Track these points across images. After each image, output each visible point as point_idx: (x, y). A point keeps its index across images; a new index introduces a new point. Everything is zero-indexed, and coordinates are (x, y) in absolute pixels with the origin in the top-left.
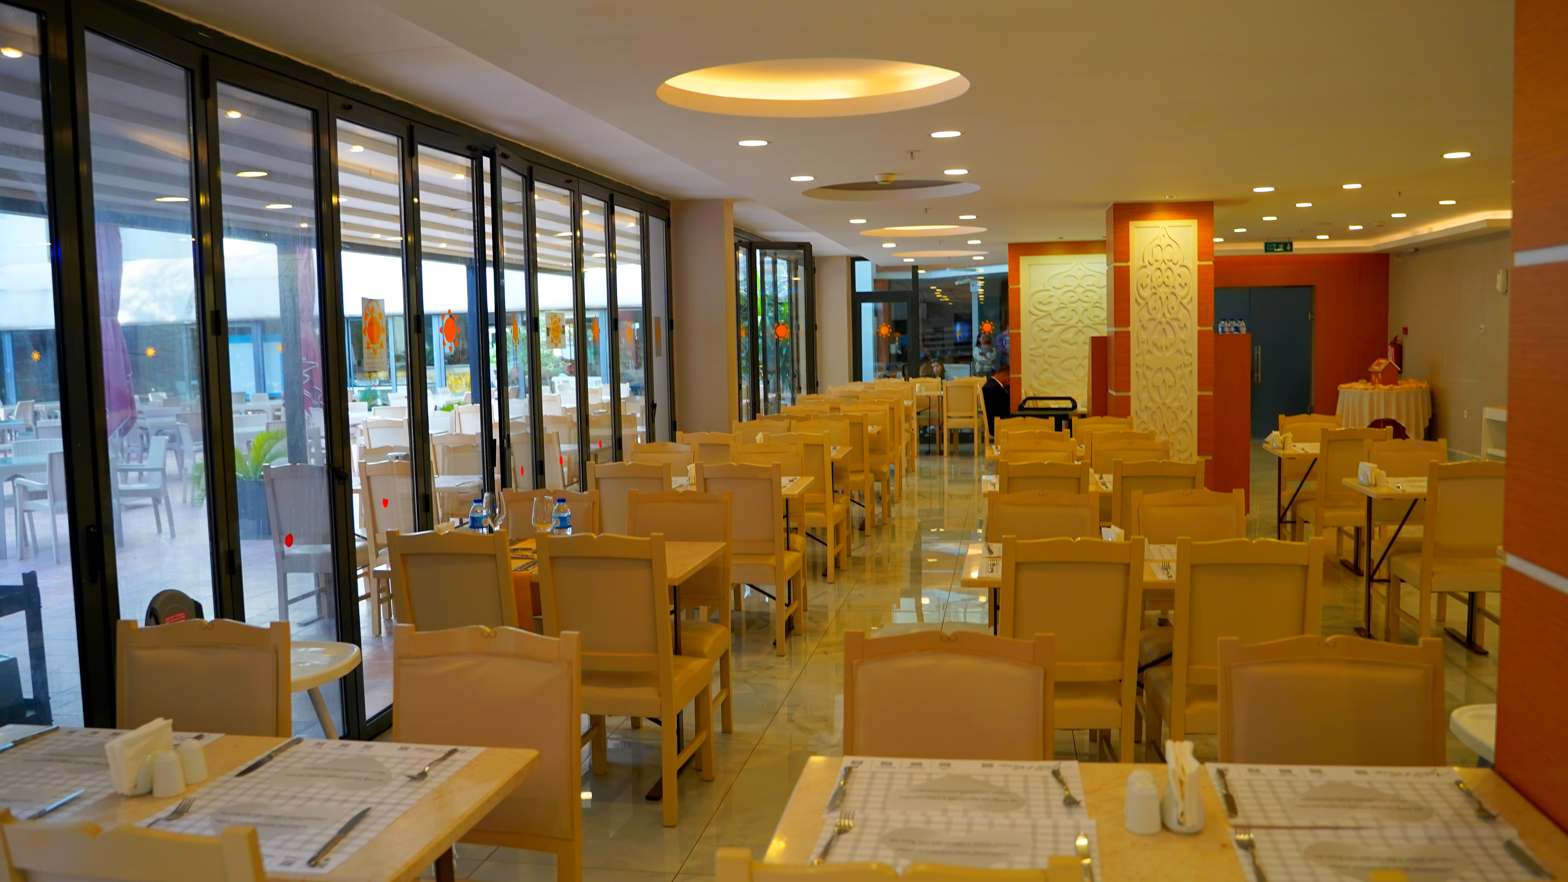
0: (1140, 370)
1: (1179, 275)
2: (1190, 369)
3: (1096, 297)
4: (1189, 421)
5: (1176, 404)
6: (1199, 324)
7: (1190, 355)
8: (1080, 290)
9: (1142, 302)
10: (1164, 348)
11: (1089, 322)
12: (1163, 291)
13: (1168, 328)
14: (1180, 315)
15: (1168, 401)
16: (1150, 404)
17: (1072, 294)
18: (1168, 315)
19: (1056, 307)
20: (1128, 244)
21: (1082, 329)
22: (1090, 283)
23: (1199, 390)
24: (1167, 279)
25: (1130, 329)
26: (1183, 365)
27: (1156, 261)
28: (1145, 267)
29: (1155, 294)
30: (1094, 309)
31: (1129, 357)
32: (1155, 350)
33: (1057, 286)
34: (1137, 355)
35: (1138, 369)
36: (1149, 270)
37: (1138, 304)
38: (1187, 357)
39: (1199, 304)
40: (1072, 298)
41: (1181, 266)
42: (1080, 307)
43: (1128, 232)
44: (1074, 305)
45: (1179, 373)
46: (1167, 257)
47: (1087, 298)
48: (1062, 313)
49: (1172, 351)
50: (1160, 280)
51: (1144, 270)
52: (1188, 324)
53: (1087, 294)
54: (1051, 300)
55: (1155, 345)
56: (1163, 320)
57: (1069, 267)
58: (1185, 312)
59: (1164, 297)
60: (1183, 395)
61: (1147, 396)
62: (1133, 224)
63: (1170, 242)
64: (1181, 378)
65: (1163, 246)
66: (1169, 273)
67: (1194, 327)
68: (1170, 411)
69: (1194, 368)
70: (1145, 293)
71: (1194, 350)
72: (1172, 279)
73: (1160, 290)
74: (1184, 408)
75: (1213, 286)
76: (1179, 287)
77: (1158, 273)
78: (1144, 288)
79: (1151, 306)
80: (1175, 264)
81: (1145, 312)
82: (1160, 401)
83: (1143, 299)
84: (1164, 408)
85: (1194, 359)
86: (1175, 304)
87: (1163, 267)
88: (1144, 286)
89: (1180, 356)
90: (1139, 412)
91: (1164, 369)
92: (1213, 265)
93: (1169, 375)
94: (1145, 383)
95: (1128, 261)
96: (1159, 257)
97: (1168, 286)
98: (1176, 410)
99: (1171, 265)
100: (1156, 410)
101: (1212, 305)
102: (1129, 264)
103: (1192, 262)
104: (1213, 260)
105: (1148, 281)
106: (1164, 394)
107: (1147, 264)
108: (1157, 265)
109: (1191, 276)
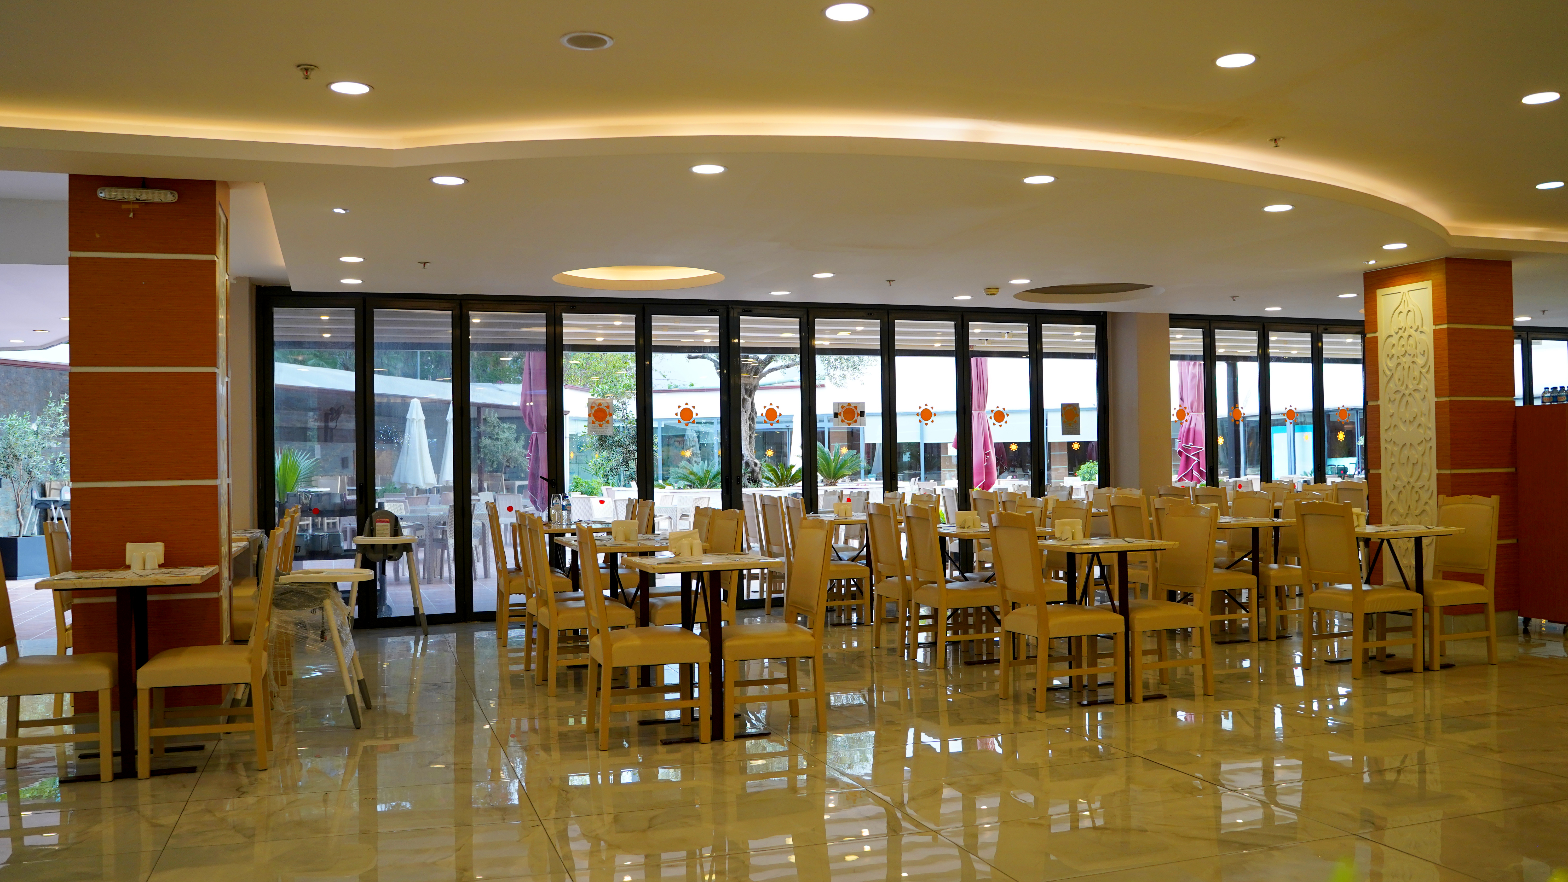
0: (1389, 447)
1: (1420, 343)
2: (1430, 445)
4: (1430, 502)
5: (1419, 484)
6: (1437, 395)
7: (1430, 429)
9: (1389, 373)
10: (1408, 421)
12: (1406, 360)
13: (1410, 399)
14: (1421, 386)
15: (1412, 480)
16: (1398, 483)
18: (1411, 387)
20: (1376, 313)
23: (1438, 468)
24: (1409, 348)
25: (1379, 403)
26: (1424, 440)
27: (1400, 329)
28: (1391, 336)
29: (1399, 364)
31: (1379, 432)
32: (1401, 425)
34: (1386, 430)
35: (1387, 446)
36: (1393, 340)
37: (1386, 376)
38: (1428, 432)
39: (1436, 372)
41: (1421, 332)
43: (1376, 301)
45: (1421, 449)
46: (1409, 324)
49: (1416, 424)
50: (1403, 349)
51: (1390, 339)
52: (1427, 395)
55: (1401, 419)
56: (1407, 392)
58: (1426, 382)
59: (1406, 366)
60: (1426, 474)
61: (1396, 474)
62: (1380, 292)
63: (1411, 307)
64: (1423, 455)
65: (1405, 312)
66: (1411, 341)
67: (1432, 399)
68: (1414, 491)
69: (1433, 443)
70: (1391, 364)
71: (1432, 424)
72: (1414, 347)
73: (1404, 359)
74: (1426, 488)
75: (1447, 351)
76: (1420, 356)
77: (1403, 342)
78: (1391, 359)
79: (1396, 377)
80: (1416, 331)
81: (1391, 385)
82: (1406, 480)
83: (1390, 370)
84: (1409, 488)
85: (1432, 434)
86: (1417, 373)
87: (1406, 335)
88: (1390, 356)
89: (1421, 431)
90: (1389, 492)
91: (1408, 445)
92: (1448, 328)
93: (1414, 452)
94: (1393, 460)
95: (1376, 331)
96: (1402, 325)
97: (1410, 355)
98: (1419, 490)
99: (1412, 331)
100: (1402, 489)
101: (1447, 374)
102: (1377, 334)
103: (1429, 327)
104: (1448, 323)
105: (1393, 351)
106: (1409, 472)
107: (1393, 333)
108: (1400, 333)
109: (1428, 342)
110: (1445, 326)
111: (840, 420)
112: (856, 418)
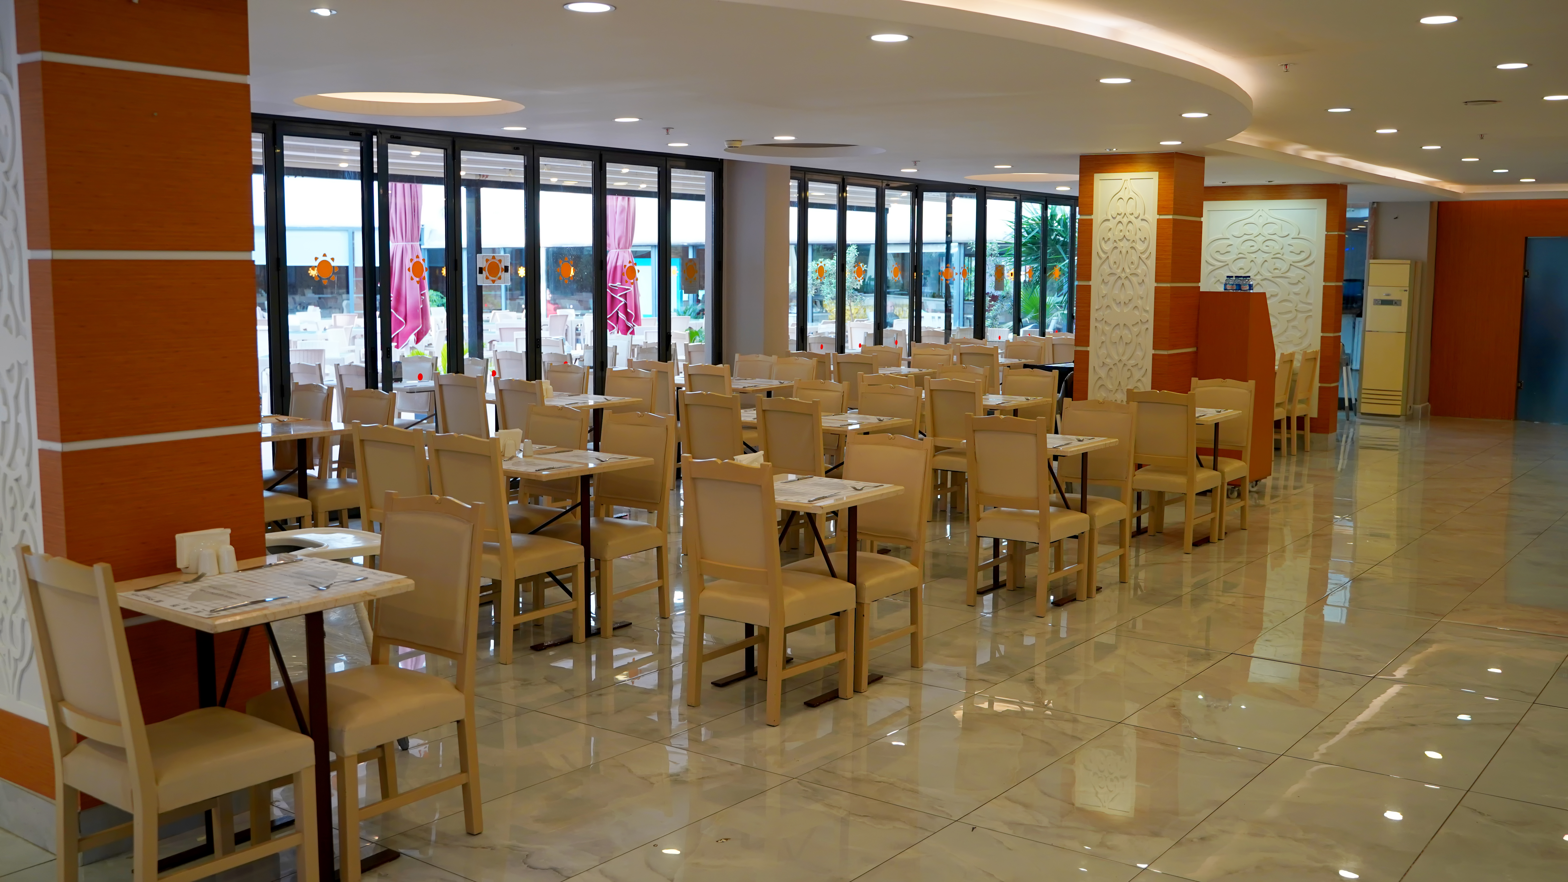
0: (1099, 325)
1: (1140, 230)
2: (1146, 326)
3: (1277, 248)
4: (1143, 379)
5: (1132, 362)
6: (1157, 281)
7: (1146, 311)
8: (1260, 239)
9: (1103, 256)
10: (1122, 303)
11: (1268, 275)
12: (1124, 245)
13: (1127, 283)
14: (1139, 271)
15: (1124, 358)
16: (1108, 361)
17: (1252, 243)
18: (1128, 270)
19: (1235, 257)
20: (1092, 197)
21: (1261, 282)
22: (1271, 232)
23: (1154, 348)
24: (1128, 233)
25: (1091, 283)
26: (1140, 321)
27: (1118, 214)
28: (1108, 220)
29: (1116, 248)
30: (1274, 260)
31: (1089, 311)
32: (1114, 306)
33: (1236, 234)
34: (1097, 310)
35: (1097, 324)
36: (1111, 224)
37: (1100, 258)
38: (1144, 314)
39: (1157, 259)
40: (1252, 248)
41: (1142, 220)
42: (1260, 258)
43: (1092, 184)
44: (1253, 256)
45: (1135, 329)
46: (1129, 211)
47: (1268, 248)
48: (1241, 263)
49: (1131, 306)
50: (1121, 234)
51: (1106, 223)
52: (1146, 280)
53: (1267, 243)
54: (1229, 249)
55: (1114, 300)
56: (1123, 275)
57: (1250, 213)
58: (1145, 267)
59: (1124, 251)
60: (1139, 353)
61: (1105, 352)
62: (1097, 177)
63: (1132, 195)
64: (1137, 336)
65: (1126, 199)
66: (1130, 226)
67: (1151, 284)
68: (1126, 369)
69: (1151, 325)
70: (1107, 247)
71: (1150, 307)
72: (1133, 233)
73: (1121, 244)
74: (1140, 366)
75: (1171, 241)
76: (1139, 242)
77: (1120, 227)
78: (1106, 242)
79: (1111, 260)
80: (1136, 218)
81: (1105, 267)
82: (1117, 358)
83: (1105, 253)
84: (1120, 365)
85: (1150, 317)
86: (1135, 258)
87: (1125, 220)
88: (1106, 239)
89: (1137, 313)
90: (1097, 368)
91: (1122, 325)
92: (1174, 219)
93: (1126, 332)
94: (1103, 338)
95: (1091, 214)
96: (1121, 211)
97: (1128, 240)
98: (1131, 368)
99: (1132, 218)
100: (1112, 367)
101: (1170, 261)
102: (1092, 217)
103: (1153, 216)
104: (1174, 214)
105: (1110, 235)
106: (1121, 351)
107: (1110, 218)
108: (1119, 218)
109: (1151, 230)
110: (1170, 217)
111: (485, 276)
112: (500, 274)
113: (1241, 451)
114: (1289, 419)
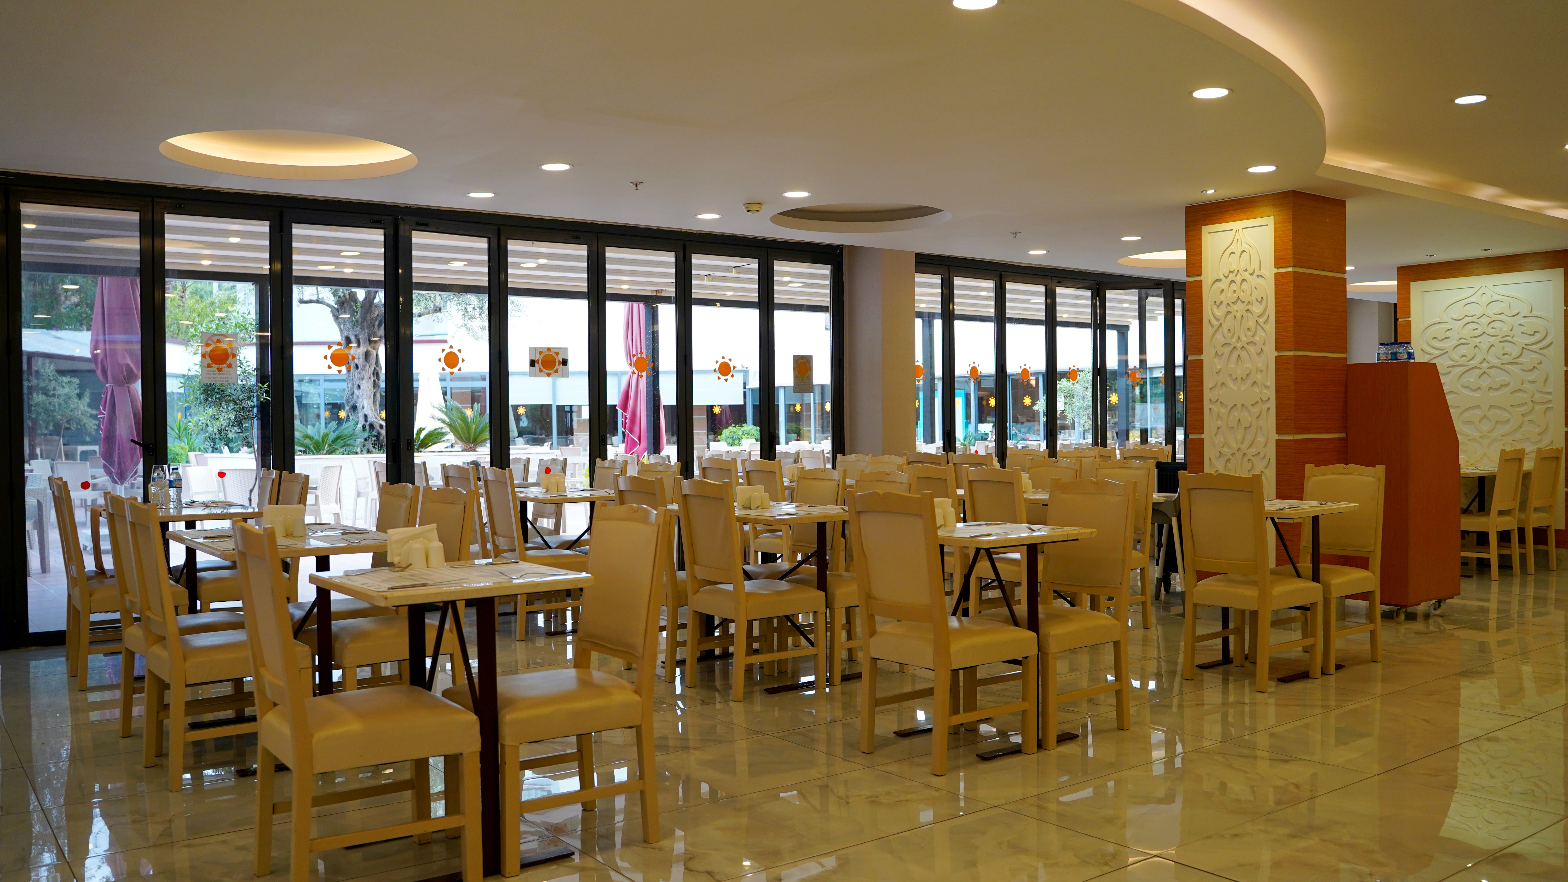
0: (1215, 408)
1: (1256, 288)
2: (1267, 406)
3: (1506, 329)
5: (1253, 450)
6: (1277, 349)
7: (1267, 387)
8: (1485, 320)
9: (1215, 323)
10: (1239, 379)
11: (1496, 362)
12: (1239, 308)
13: (1243, 354)
14: (1257, 338)
15: (1244, 446)
16: (1226, 450)
17: (1474, 326)
18: (1244, 339)
19: (1455, 343)
20: (1201, 254)
21: (1487, 371)
22: (1497, 311)
23: (1278, 432)
24: (1242, 294)
25: (1203, 357)
26: (1260, 400)
27: (1230, 272)
28: (1220, 280)
29: (1229, 312)
30: (1503, 344)
31: (1202, 391)
32: (1230, 383)
33: (1456, 316)
34: (1211, 388)
36: (1222, 285)
37: (1213, 326)
38: (1265, 391)
39: (1277, 322)
40: (1475, 331)
41: (1258, 276)
42: (1485, 342)
43: (1200, 239)
44: (1477, 340)
45: (1255, 410)
46: (1242, 267)
47: (1494, 330)
48: (1463, 350)
49: (1249, 382)
50: (1235, 295)
51: (1218, 284)
52: (1265, 349)
53: (1493, 325)
54: (1448, 334)
55: (1230, 376)
56: (1239, 345)
57: (1471, 292)
58: (1263, 334)
59: (1239, 316)
60: (1261, 439)
61: (1222, 439)
62: (1206, 230)
63: (1245, 247)
64: (1257, 418)
65: (1238, 253)
66: (1245, 286)
67: (1271, 352)
68: (1246, 459)
69: (1272, 404)
70: (1219, 313)
71: (1271, 382)
72: (1249, 293)
73: (1235, 307)
74: (1262, 455)
75: (1292, 299)
76: (1256, 303)
77: (1234, 287)
78: (1218, 306)
79: (1225, 328)
80: (1251, 274)
81: (1219, 336)
82: (1235, 446)
83: (1217, 319)
84: (1239, 455)
85: (1271, 393)
86: (1252, 324)
87: (1238, 279)
88: (1218, 303)
89: (1256, 390)
90: (1213, 459)
91: (1239, 406)
92: (1294, 272)
93: (1246, 414)
94: (1219, 423)
95: (1200, 274)
96: (1234, 267)
97: (1243, 302)
98: (1252, 458)
99: (1246, 275)
100: (1231, 457)
101: (1292, 324)
102: (1202, 278)
103: (1269, 270)
104: (1293, 266)
105: (1222, 298)
106: (1239, 437)
107: (1222, 277)
108: (1232, 276)
109: (1268, 287)
110: (1290, 269)
111: (538, 369)
112: (557, 366)
113: (1368, 558)
114: (1521, 531)
